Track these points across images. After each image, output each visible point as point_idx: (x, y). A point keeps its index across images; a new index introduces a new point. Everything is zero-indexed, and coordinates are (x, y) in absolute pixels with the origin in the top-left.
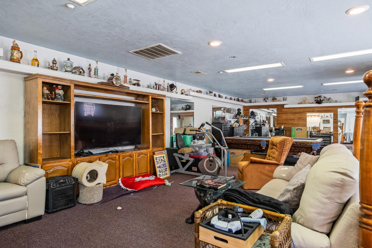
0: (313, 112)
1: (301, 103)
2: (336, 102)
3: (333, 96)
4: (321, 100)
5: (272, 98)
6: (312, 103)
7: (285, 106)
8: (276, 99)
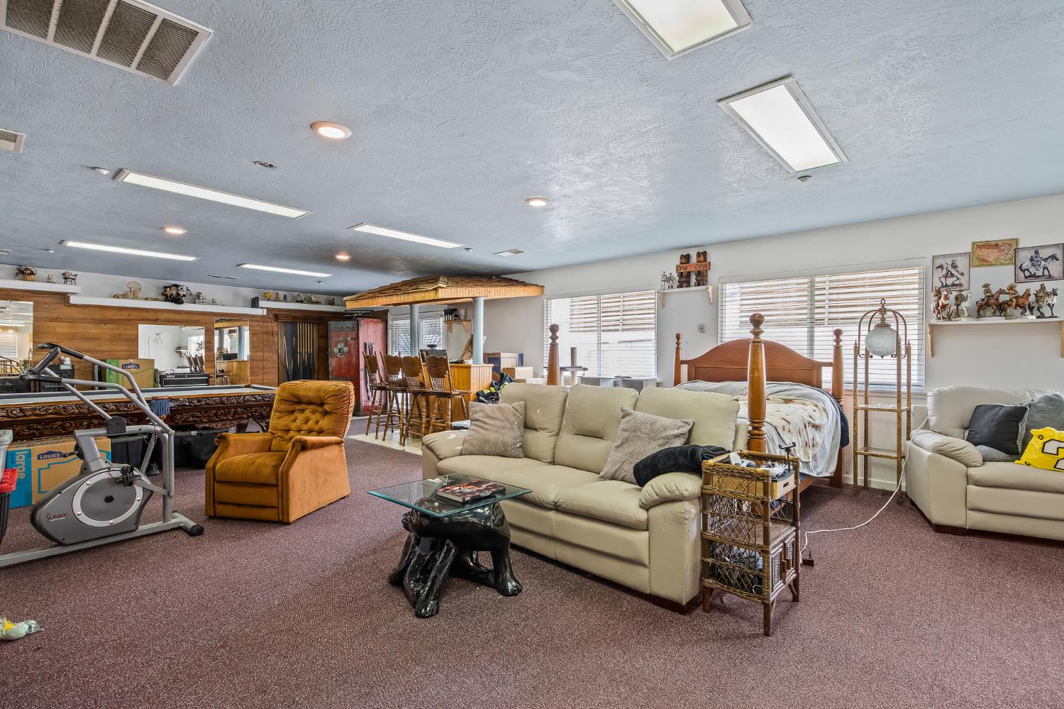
0: (155, 321)
1: (124, 296)
2: (214, 303)
3: (207, 290)
4: (178, 294)
5: (17, 267)
6: (156, 300)
7: (73, 300)
8: (32, 273)
